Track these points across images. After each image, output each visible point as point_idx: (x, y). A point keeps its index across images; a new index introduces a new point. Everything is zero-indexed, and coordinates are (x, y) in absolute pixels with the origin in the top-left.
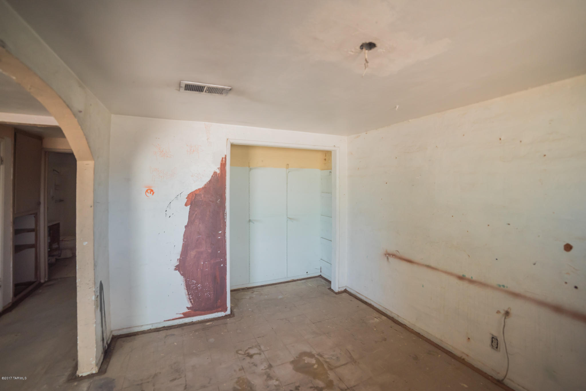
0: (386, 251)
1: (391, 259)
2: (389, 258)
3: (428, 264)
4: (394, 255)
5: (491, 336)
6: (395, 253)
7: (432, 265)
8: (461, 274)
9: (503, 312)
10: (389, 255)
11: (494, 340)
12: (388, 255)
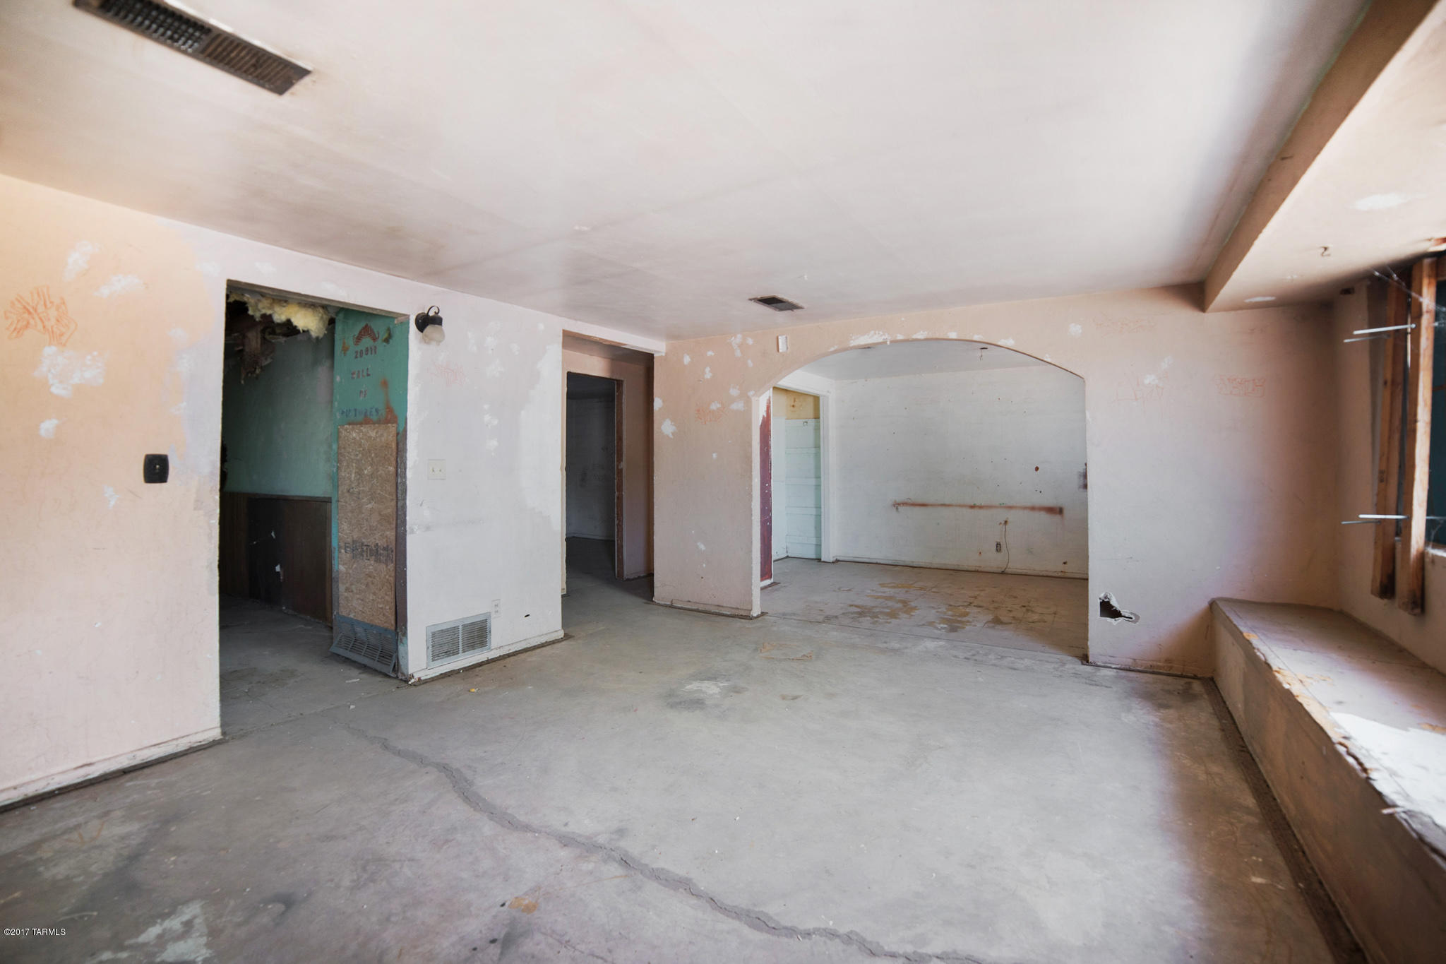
0: (895, 501)
1: (901, 508)
2: (899, 507)
3: (943, 503)
4: (904, 504)
5: (996, 543)
6: (906, 501)
7: (947, 503)
8: (972, 504)
9: (1003, 522)
10: (899, 504)
11: (998, 545)
12: (897, 505)
